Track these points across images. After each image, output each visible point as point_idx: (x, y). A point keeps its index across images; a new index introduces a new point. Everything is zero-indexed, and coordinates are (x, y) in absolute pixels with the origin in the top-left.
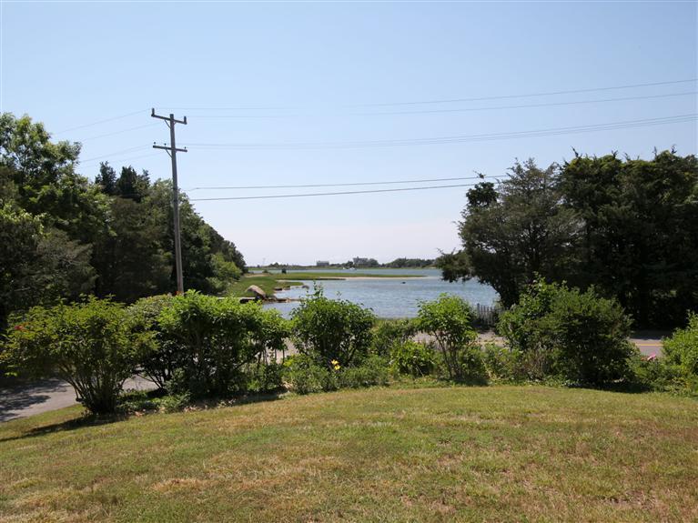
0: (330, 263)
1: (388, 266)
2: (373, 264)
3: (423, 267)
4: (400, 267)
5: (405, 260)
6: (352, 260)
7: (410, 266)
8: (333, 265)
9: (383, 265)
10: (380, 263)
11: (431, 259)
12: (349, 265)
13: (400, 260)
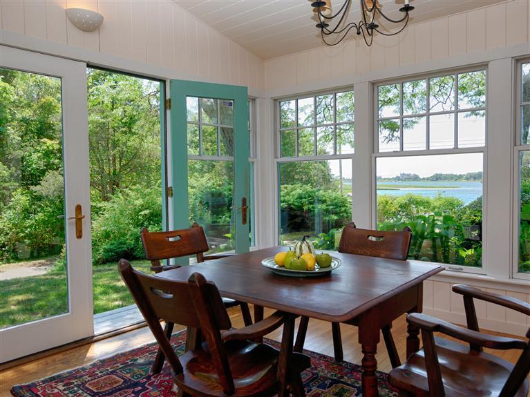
0: (383, 177)
1: (428, 179)
2: (416, 178)
3: (456, 180)
4: (437, 180)
5: (441, 175)
6: (399, 175)
7: (445, 179)
8: (385, 179)
9: (424, 179)
10: (421, 177)
11: (462, 174)
12: (398, 179)
13: (437, 174)
